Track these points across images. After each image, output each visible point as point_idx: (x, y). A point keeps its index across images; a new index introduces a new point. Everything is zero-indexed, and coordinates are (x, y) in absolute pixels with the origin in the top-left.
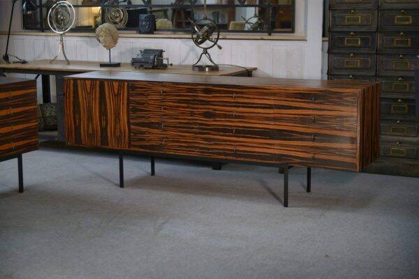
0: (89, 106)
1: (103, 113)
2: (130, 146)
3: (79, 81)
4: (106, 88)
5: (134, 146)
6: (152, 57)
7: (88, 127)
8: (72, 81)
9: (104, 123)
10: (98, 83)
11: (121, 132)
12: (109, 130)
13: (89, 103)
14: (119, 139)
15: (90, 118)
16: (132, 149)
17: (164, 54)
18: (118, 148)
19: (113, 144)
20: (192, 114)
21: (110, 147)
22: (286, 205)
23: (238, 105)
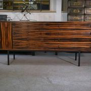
2: (12, 48)
11: (8, 42)
12: (3, 42)
14: (7, 46)
20: (41, 34)
23: (60, 29)
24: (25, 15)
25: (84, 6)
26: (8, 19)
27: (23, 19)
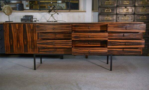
0: (18, 35)
1: (25, 38)
3: (12, 25)
4: (27, 27)
5: (41, 52)
6: (30, 18)
7: (17, 45)
8: (8, 25)
9: (25, 43)
10: (22, 25)
12: (28, 45)
13: (18, 34)
14: (33, 49)
15: (18, 41)
16: (40, 53)
17: (33, 17)
18: (33, 53)
19: (30, 52)
21: (29, 53)
22: (111, 70)
24: (52, 16)
25: (116, 5)
26: (34, 20)
27: (50, 20)
